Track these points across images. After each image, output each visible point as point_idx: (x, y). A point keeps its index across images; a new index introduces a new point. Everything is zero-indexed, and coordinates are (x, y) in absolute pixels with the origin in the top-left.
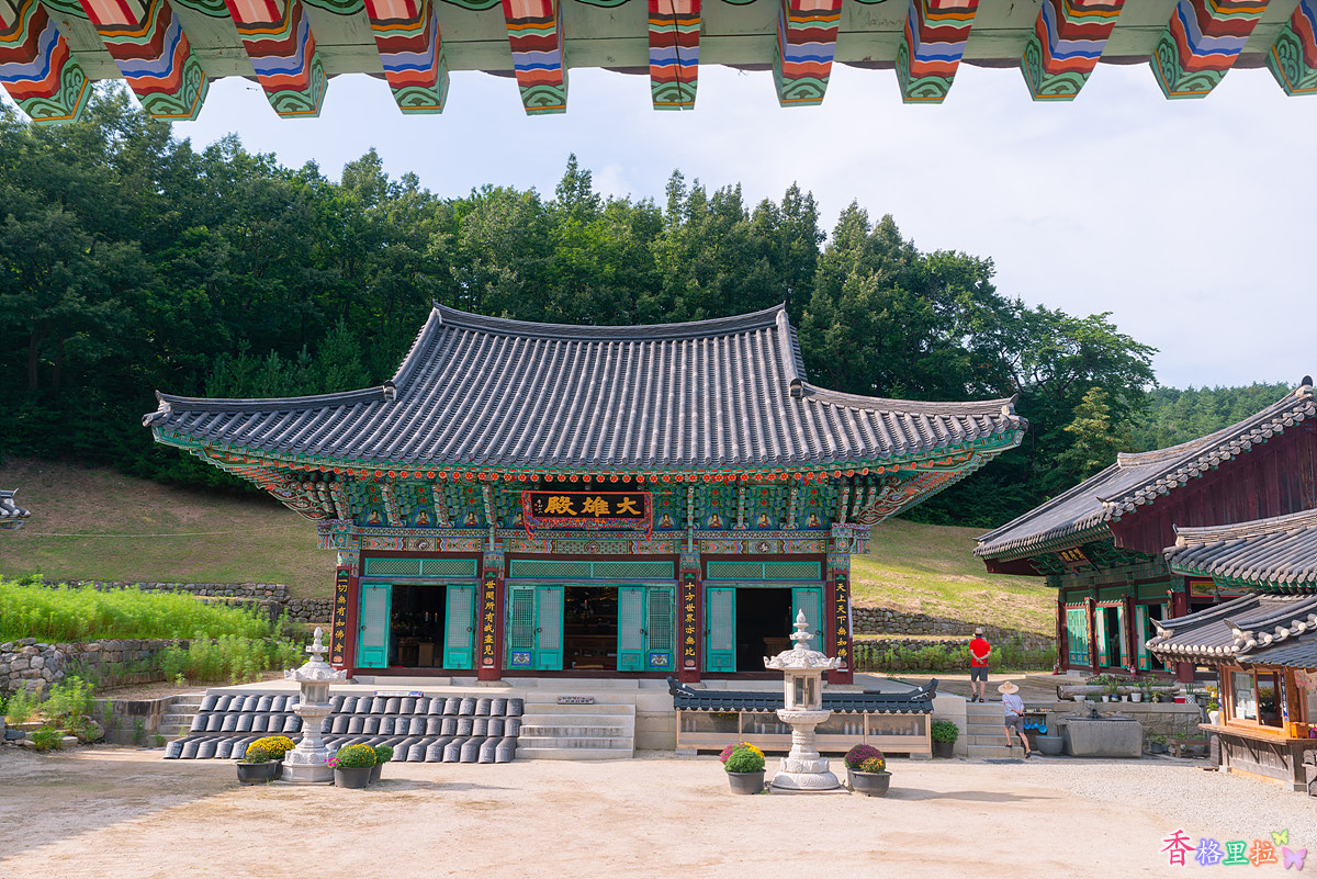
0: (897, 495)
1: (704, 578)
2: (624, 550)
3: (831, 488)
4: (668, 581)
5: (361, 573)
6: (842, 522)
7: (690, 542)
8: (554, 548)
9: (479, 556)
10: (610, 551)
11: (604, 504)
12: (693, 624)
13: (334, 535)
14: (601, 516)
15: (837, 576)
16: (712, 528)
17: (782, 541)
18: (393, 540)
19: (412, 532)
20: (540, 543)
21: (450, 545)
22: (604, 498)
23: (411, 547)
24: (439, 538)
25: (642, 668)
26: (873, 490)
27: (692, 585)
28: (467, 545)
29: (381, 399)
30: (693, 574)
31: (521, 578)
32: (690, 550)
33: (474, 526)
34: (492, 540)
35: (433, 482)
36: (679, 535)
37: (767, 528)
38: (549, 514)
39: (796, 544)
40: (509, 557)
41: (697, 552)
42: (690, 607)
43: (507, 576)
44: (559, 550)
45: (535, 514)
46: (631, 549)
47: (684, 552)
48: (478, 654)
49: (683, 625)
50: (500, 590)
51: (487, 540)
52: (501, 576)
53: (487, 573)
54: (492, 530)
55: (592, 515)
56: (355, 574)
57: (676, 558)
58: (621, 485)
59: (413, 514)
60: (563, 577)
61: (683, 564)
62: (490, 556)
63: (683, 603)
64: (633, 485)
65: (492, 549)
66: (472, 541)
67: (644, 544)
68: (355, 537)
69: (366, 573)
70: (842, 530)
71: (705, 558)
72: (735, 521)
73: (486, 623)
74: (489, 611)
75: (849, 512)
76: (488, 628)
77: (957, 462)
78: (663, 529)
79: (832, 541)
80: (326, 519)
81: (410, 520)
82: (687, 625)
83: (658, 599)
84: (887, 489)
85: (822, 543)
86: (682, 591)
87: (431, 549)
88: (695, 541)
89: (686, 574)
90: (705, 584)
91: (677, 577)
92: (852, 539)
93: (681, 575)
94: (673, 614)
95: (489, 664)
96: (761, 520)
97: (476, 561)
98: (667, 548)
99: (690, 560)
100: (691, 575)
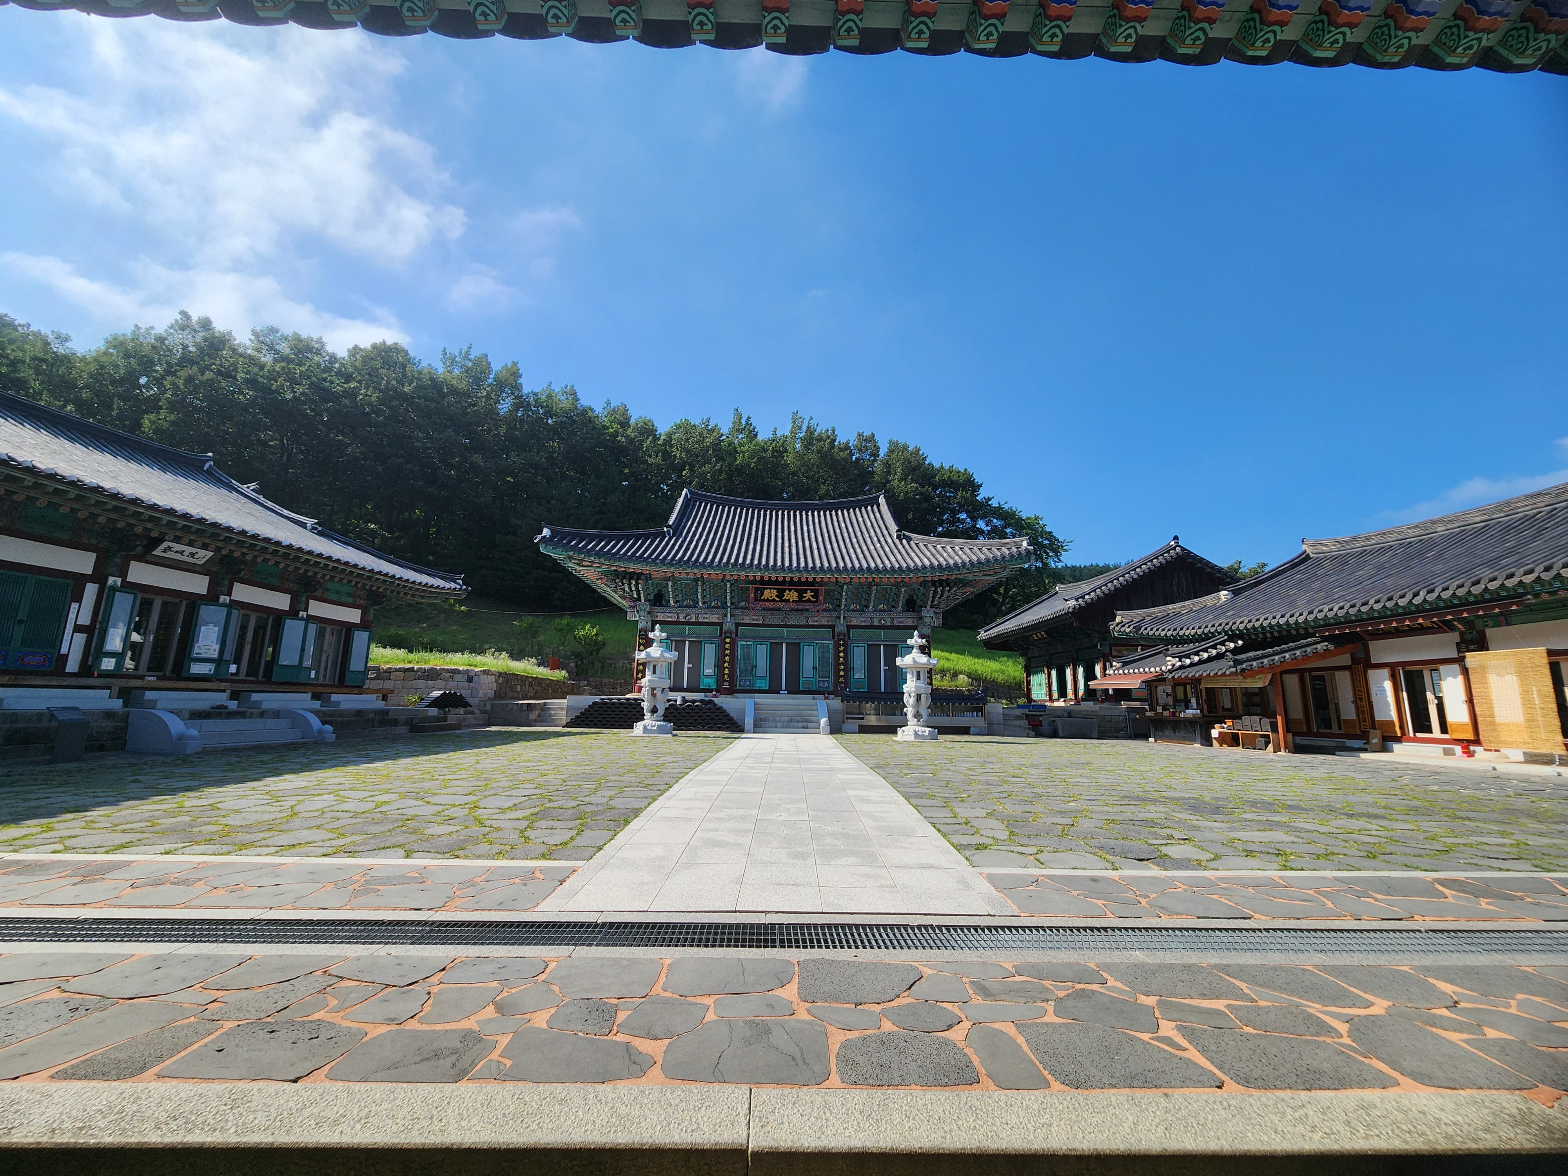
0: (960, 592)
1: (849, 638)
2: (804, 622)
3: (922, 588)
4: (829, 640)
6: (928, 607)
7: (842, 618)
8: (764, 620)
9: (720, 624)
10: (796, 623)
11: (796, 594)
12: (843, 664)
13: (637, 611)
14: (793, 601)
16: (853, 610)
17: (893, 618)
18: (670, 615)
19: (683, 610)
20: (755, 618)
21: (704, 618)
22: (796, 590)
23: (682, 619)
24: (698, 614)
25: (814, 689)
26: (948, 588)
27: (842, 641)
28: (714, 619)
29: (663, 535)
31: (744, 638)
32: (841, 622)
33: (718, 607)
34: (729, 615)
36: (836, 614)
37: (884, 611)
38: (764, 600)
39: (901, 620)
40: (738, 625)
41: (845, 624)
42: (842, 655)
43: (737, 635)
44: (767, 622)
45: (756, 600)
46: (808, 621)
47: (838, 624)
48: (720, 680)
49: (838, 664)
50: (733, 643)
51: (726, 615)
52: (734, 636)
53: (725, 634)
54: (729, 609)
55: (788, 601)
57: (832, 627)
58: (807, 583)
59: (683, 600)
60: (770, 638)
61: (837, 630)
62: (727, 624)
63: (837, 652)
64: (813, 583)
65: (728, 620)
66: (717, 616)
67: (815, 618)
68: (649, 613)
70: (927, 612)
71: (849, 627)
72: (867, 607)
73: (725, 662)
74: (727, 655)
75: (933, 602)
76: (726, 665)
77: (996, 573)
78: (825, 610)
79: (921, 618)
80: (634, 602)
81: (683, 604)
82: (840, 664)
83: (824, 649)
84: (955, 588)
85: (916, 619)
86: (837, 646)
87: (693, 620)
88: (844, 618)
89: (839, 636)
90: (850, 642)
91: (833, 638)
92: (932, 617)
93: (836, 637)
94: (831, 659)
95: (726, 685)
96: (881, 606)
97: (719, 627)
98: (828, 621)
99: (841, 628)
100: (842, 637)
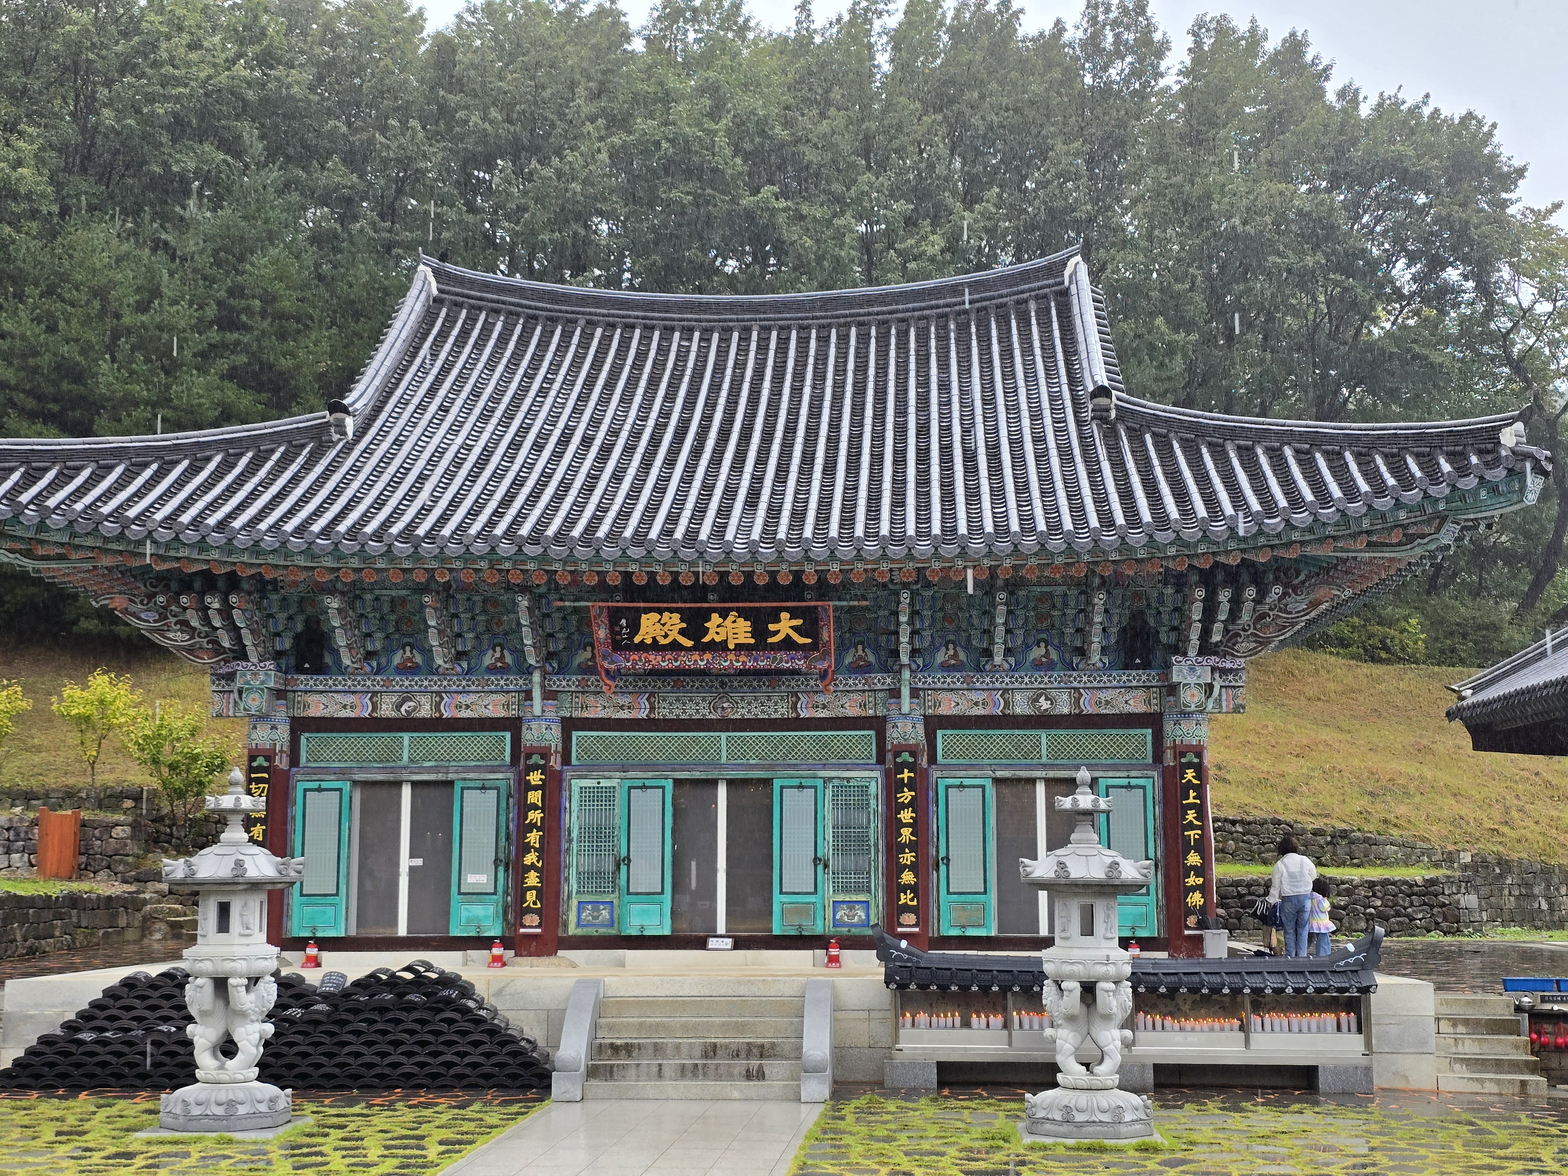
0: (1298, 603)
1: (933, 760)
2: (782, 711)
3: (1168, 590)
4: (865, 767)
5: (294, 760)
6: (1192, 653)
7: (905, 692)
8: (652, 709)
9: (514, 725)
10: (756, 712)
11: (745, 625)
12: (913, 846)
13: (240, 692)
14: (739, 647)
15: (1183, 754)
16: (942, 668)
17: (1076, 689)
18: (349, 699)
19: (387, 683)
20: (626, 699)
21: (459, 707)
22: (744, 614)
23: (386, 710)
24: (438, 693)
25: (819, 930)
26: (1250, 593)
27: (910, 774)
28: (491, 707)
30: (913, 754)
31: (590, 768)
32: (906, 709)
34: (537, 695)
35: (423, 589)
36: (882, 681)
37: (1050, 666)
38: (642, 644)
39: (1104, 695)
40: (569, 725)
41: (918, 713)
42: (906, 816)
43: (566, 760)
44: (664, 712)
45: (619, 645)
46: (794, 708)
47: (894, 713)
48: (512, 907)
49: (893, 848)
50: (554, 787)
51: (528, 695)
52: (555, 762)
53: (529, 756)
54: (536, 677)
55: (721, 647)
56: (281, 762)
57: (878, 724)
58: (774, 589)
60: (671, 765)
61: (894, 736)
62: (534, 725)
63: (893, 807)
64: (800, 586)
65: (537, 710)
66: (500, 698)
67: (821, 699)
68: (279, 694)
69: (303, 760)
70: (1192, 669)
71: (933, 723)
72: (988, 653)
73: (528, 848)
74: (534, 826)
75: (1206, 633)
76: (531, 858)
77: (1412, 537)
78: (851, 670)
79: (1173, 689)
80: (226, 661)
81: (383, 661)
82: (901, 848)
83: (849, 799)
84: (1278, 590)
85: (1154, 693)
86: (892, 787)
87: (425, 711)
88: (915, 693)
89: (897, 754)
90: (935, 774)
91: (881, 760)
92: (1210, 687)
93: (889, 756)
94: (875, 830)
95: (531, 925)
96: (1034, 653)
97: (508, 735)
98: (863, 706)
99: (906, 727)
100: (906, 757)
